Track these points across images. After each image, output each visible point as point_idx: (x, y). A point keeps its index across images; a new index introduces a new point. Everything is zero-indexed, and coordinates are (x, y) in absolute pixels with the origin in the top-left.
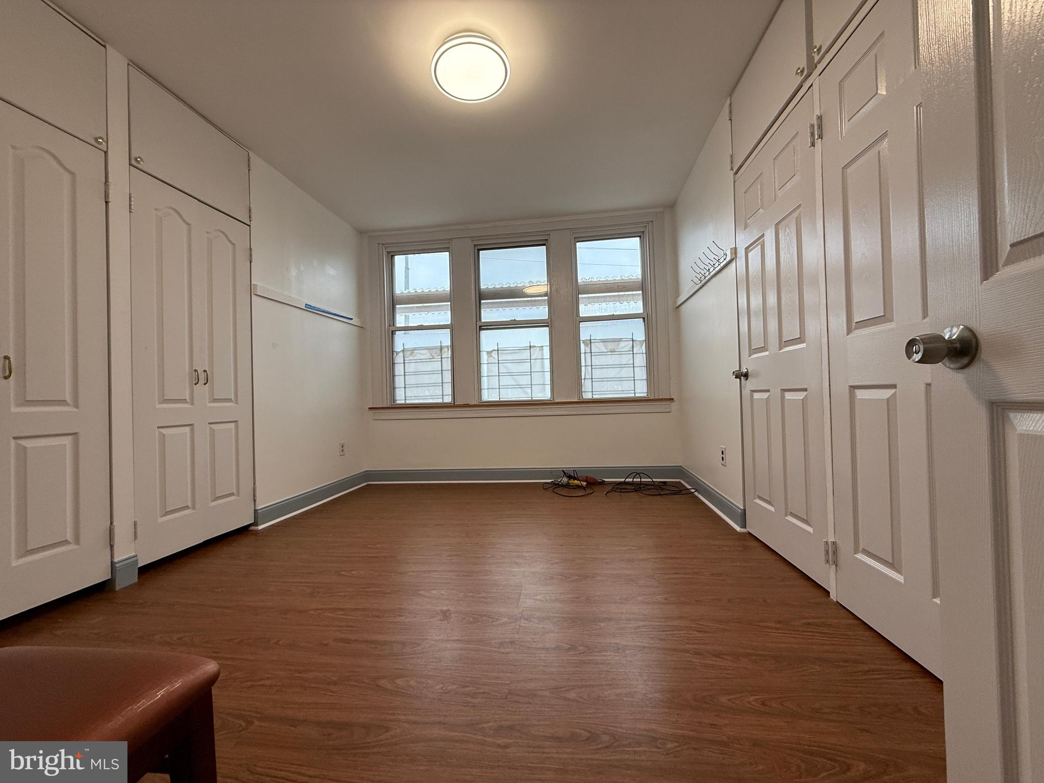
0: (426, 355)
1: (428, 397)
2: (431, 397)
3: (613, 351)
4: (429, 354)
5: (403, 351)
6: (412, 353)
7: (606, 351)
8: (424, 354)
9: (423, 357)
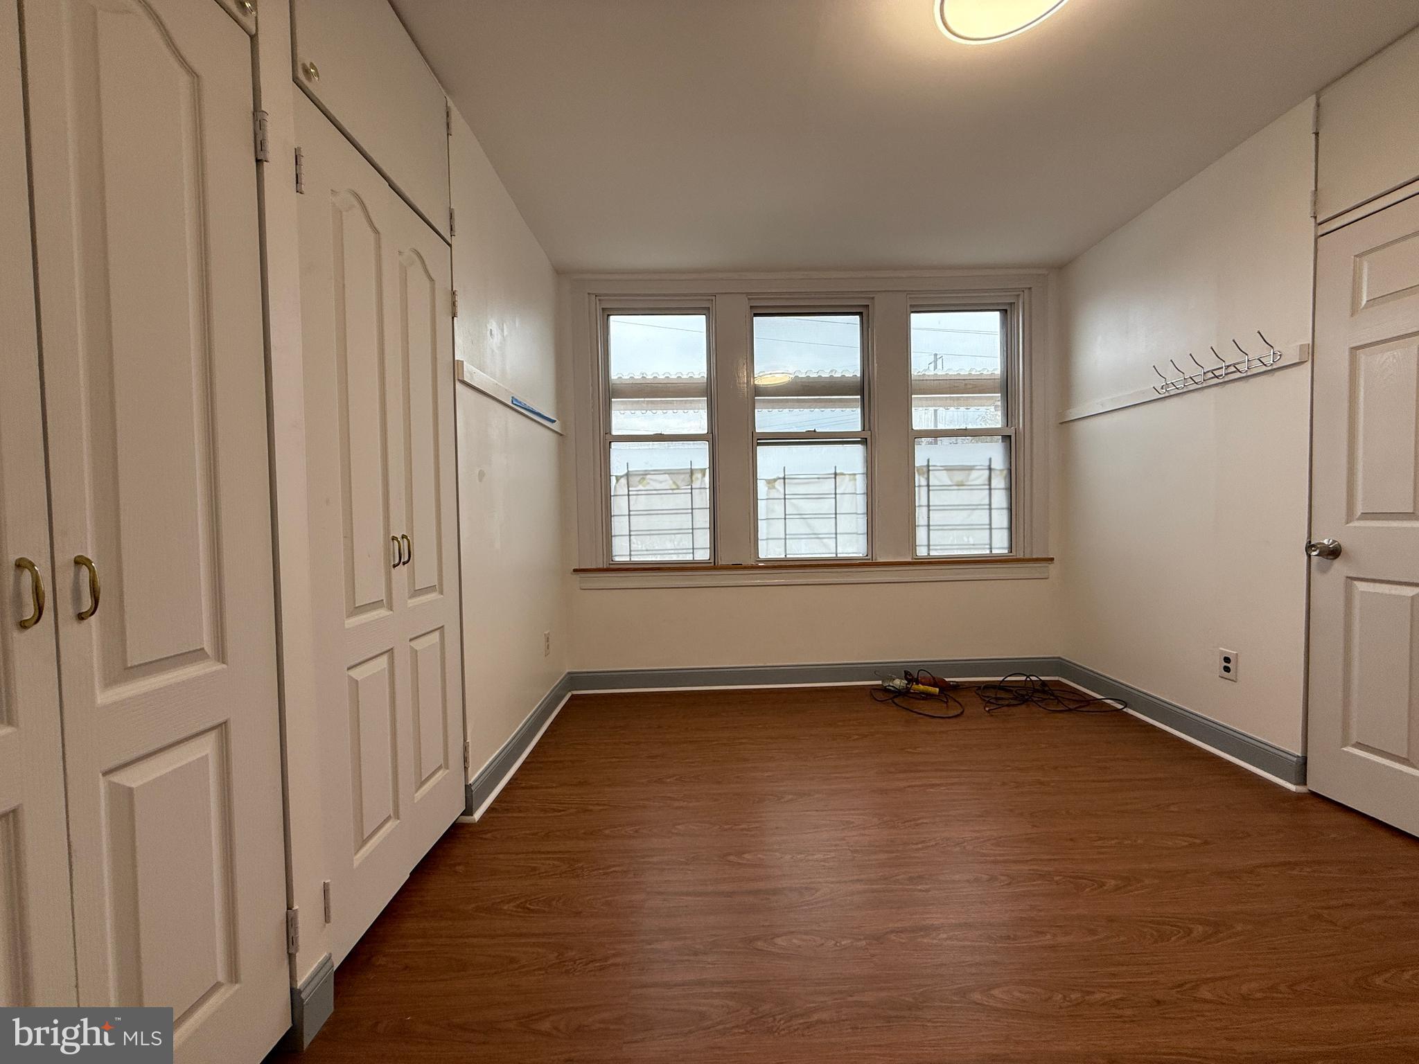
0: (666, 482)
1: (670, 552)
2: (676, 551)
3: (960, 485)
4: (671, 482)
5: (628, 475)
6: (644, 479)
7: (950, 483)
8: (661, 482)
9: (658, 486)
